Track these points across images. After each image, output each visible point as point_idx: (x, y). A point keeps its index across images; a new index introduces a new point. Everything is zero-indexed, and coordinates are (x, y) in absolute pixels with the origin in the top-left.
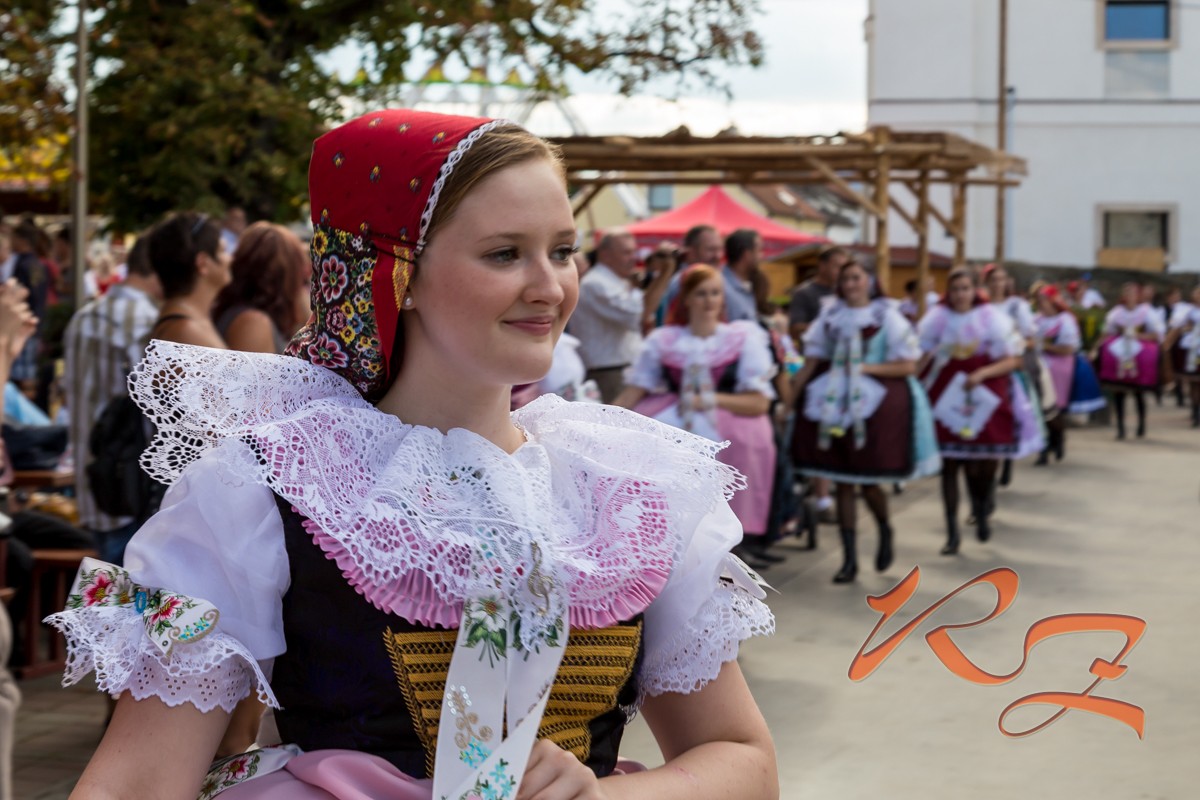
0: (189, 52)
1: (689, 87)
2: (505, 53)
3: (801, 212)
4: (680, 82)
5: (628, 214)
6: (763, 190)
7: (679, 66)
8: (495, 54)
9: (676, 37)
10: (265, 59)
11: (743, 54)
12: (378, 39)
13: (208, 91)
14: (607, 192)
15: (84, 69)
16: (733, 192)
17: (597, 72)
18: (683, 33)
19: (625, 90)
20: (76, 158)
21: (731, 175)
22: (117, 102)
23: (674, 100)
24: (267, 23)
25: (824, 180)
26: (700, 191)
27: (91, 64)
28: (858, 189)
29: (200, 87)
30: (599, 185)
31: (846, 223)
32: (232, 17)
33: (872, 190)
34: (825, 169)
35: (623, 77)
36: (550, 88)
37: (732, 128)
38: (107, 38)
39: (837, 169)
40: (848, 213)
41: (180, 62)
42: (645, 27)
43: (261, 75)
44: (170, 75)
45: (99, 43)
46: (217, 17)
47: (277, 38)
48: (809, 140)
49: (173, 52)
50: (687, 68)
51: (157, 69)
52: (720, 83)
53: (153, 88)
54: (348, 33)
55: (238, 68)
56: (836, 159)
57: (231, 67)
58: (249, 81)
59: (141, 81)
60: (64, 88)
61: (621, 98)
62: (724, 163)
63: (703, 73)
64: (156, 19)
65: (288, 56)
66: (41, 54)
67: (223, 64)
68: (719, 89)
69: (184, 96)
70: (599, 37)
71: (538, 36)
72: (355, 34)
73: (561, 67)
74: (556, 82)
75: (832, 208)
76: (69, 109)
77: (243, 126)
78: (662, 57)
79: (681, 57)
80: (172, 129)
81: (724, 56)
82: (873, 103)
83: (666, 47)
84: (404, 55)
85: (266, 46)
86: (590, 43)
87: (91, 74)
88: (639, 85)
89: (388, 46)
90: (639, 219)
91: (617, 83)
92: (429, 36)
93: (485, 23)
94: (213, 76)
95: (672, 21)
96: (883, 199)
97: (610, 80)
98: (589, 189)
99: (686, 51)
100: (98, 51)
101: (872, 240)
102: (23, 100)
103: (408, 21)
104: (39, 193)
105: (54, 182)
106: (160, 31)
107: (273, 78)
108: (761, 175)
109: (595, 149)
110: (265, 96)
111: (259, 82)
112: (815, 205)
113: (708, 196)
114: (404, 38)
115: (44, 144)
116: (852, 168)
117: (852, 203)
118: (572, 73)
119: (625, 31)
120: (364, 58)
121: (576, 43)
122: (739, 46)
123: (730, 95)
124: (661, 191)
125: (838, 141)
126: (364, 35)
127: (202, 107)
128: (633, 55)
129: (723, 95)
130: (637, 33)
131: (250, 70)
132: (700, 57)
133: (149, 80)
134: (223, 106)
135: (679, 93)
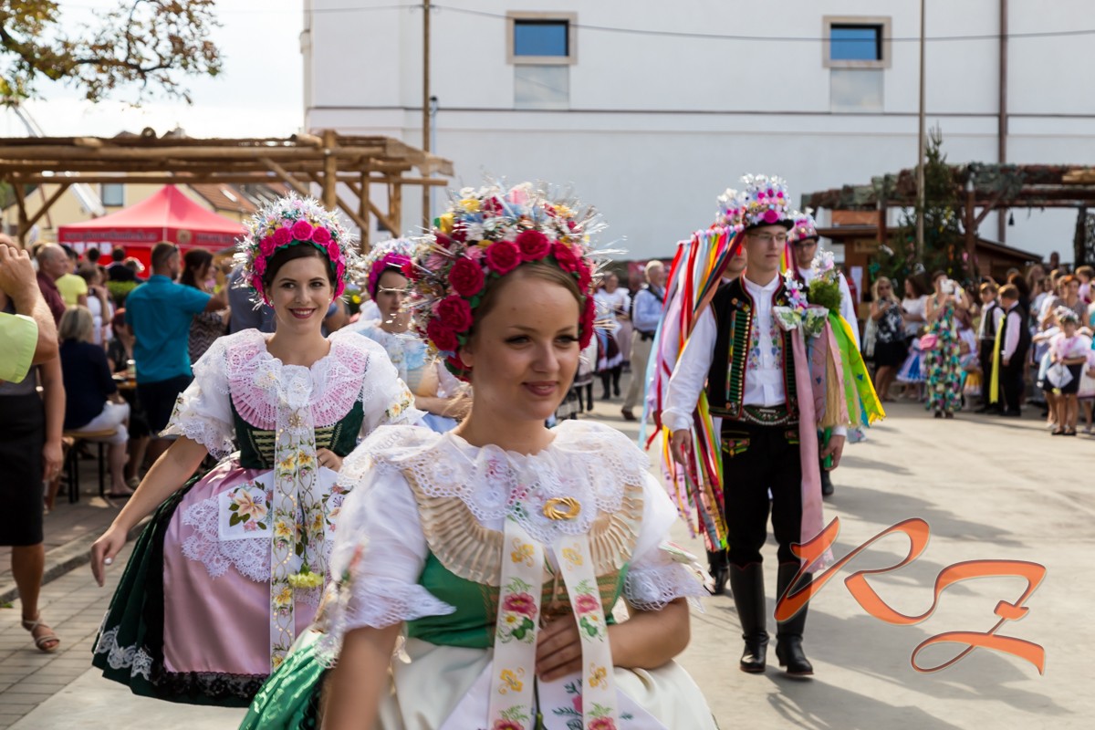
1: (151, 93)
3: (242, 208)
4: (141, 89)
5: (84, 211)
6: (207, 188)
7: (142, 73)
9: (139, 46)
11: (202, 64)
14: (72, 190)
16: (186, 191)
17: (66, 78)
18: (145, 44)
19: (90, 96)
23: (138, 106)
25: (278, 179)
26: (156, 189)
30: (66, 184)
33: (321, 189)
34: (278, 169)
35: (91, 83)
37: (179, 129)
39: (288, 170)
42: (110, 37)
48: (262, 142)
50: (149, 75)
52: (179, 90)
61: (89, 102)
68: (179, 95)
70: (66, 45)
71: (10, 44)
73: (32, 74)
74: (27, 87)
78: (126, 65)
79: (144, 65)
81: (185, 66)
82: (309, 109)
83: (130, 56)
86: (59, 51)
88: (105, 91)
90: (95, 216)
91: (84, 89)
95: (135, 31)
96: (332, 198)
97: (78, 86)
99: (149, 60)
108: (214, 175)
109: (66, 151)
113: (163, 193)
116: (301, 169)
118: (40, 79)
119: (92, 42)
121: (45, 50)
122: (198, 54)
123: (189, 102)
124: (111, 188)
125: (290, 144)
128: (99, 62)
129: (183, 100)
130: (103, 42)
132: (161, 66)
135: (141, 99)
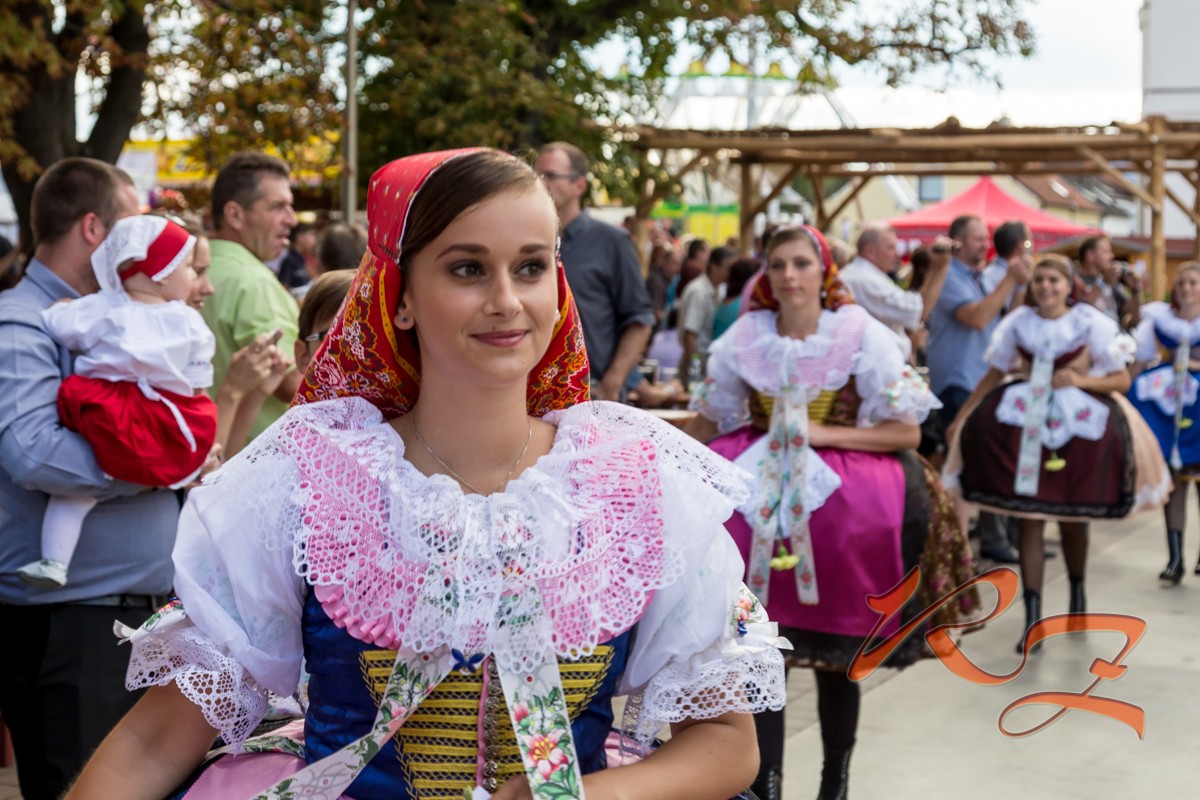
0: (456, 50)
1: (957, 77)
2: (770, 46)
3: (1075, 203)
4: (947, 74)
5: (897, 206)
6: (1035, 181)
7: (947, 56)
8: (761, 47)
9: (944, 27)
10: (532, 55)
11: (1014, 44)
12: (643, 35)
13: (475, 87)
14: (875, 184)
15: (353, 68)
16: (1005, 184)
17: (864, 63)
18: (951, 24)
19: (891, 82)
20: (346, 156)
21: (1003, 166)
22: (386, 100)
23: (942, 92)
24: (531, 20)
25: (1097, 171)
26: (970, 182)
27: (360, 62)
28: (1134, 181)
29: (467, 83)
30: (867, 177)
31: (1122, 214)
32: (498, 14)
33: (1146, 180)
34: (1098, 159)
35: (891, 69)
36: (816, 80)
37: (1004, 119)
38: (376, 37)
39: (1110, 159)
40: (1123, 204)
41: (447, 59)
42: (914, 18)
43: (528, 70)
44: (439, 73)
45: (369, 43)
46: (484, 14)
47: (543, 34)
48: (1081, 130)
49: (441, 50)
50: (956, 59)
51: (426, 66)
52: (989, 73)
53: (422, 86)
54: (614, 29)
55: (504, 66)
56: (1109, 149)
57: (498, 63)
58: (516, 77)
59: (409, 79)
60: (334, 85)
61: (889, 88)
62: (994, 154)
63: (972, 64)
64: (424, 18)
65: (554, 53)
66: (313, 54)
67: (490, 61)
68: (988, 79)
69: (452, 93)
70: (865, 28)
71: (804, 28)
72: (621, 28)
73: (827, 58)
74: (821, 73)
75: (1107, 199)
76: (341, 106)
77: (511, 121)
78: (930, 48)
79: (949, 48)
80: (440, 126)
81: (994, 46)
82: (1148, 92)
83: (934, 37)
84: (668, 49)
85: (531, 42)
86: (857, 35)
87: (362, 72)
88: (907, 75)
89: (654, 40)
90: (909, 211)
91: (885, 75)
92: (694, 30)
93: (752, 16)
94: (480, 72)
95: (941, 11)
96: (1159, 189)
97: (877, 71)
98: (857, 181)
99: (954, 42)
100: (368, 50)
101: (1148, 231)
102: (295, 98)
103: (673, 16)
104: (312, 189)
105: (325, 179)
106: (428, 29)
107: (539, 72)
108: (1032, 166)
109: (861, 141)
110: (531, 90)
111: (524, 76)
112: (1089, 196)
113: (979, 187)
114: (669, 32)
115: (316, 141)
116: (1127, 158)
117: (1128, 194)
118: (838, 64)
119: (893, 23)
120: (630, 53)
121: (842, 35)
122: (1010, 35)
123: (999, 85)
124: (931, 183)
125: (1111, 131)
126: (629, 30)
127: (470, 103)
128: (900, 46)
129: (994, 85)
130: (905, 24)
131: (517, 65)
132: (969, 47)
133: (418, 77)
134: (490, 102)
135: (947, 84)
